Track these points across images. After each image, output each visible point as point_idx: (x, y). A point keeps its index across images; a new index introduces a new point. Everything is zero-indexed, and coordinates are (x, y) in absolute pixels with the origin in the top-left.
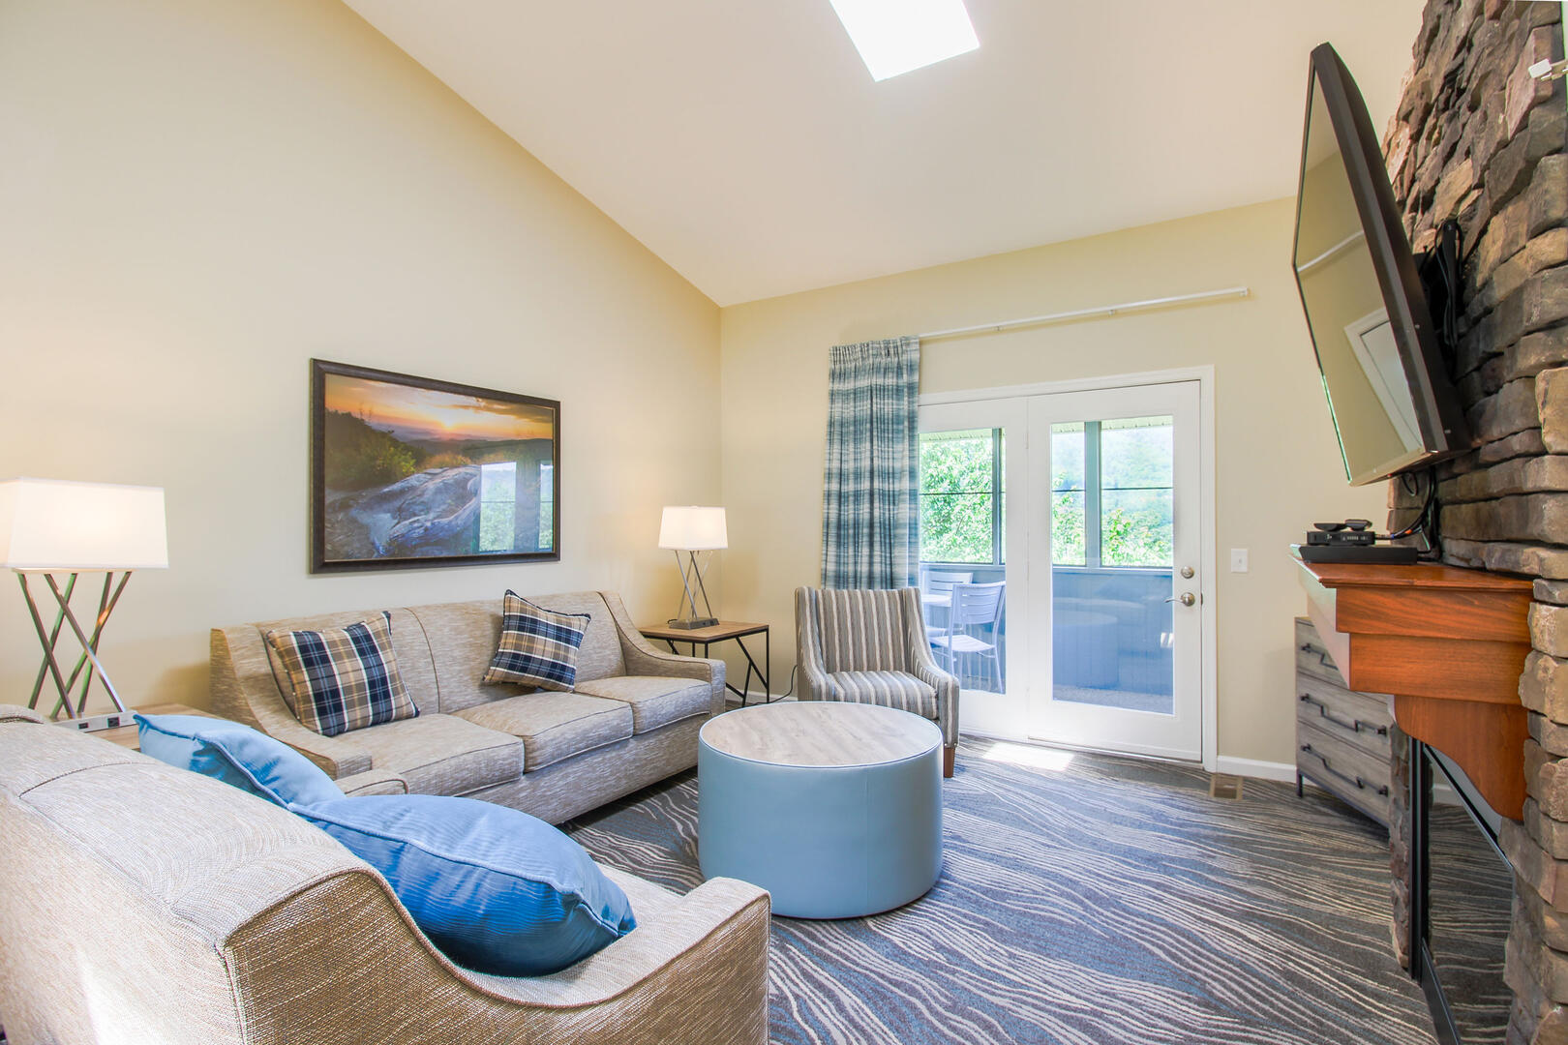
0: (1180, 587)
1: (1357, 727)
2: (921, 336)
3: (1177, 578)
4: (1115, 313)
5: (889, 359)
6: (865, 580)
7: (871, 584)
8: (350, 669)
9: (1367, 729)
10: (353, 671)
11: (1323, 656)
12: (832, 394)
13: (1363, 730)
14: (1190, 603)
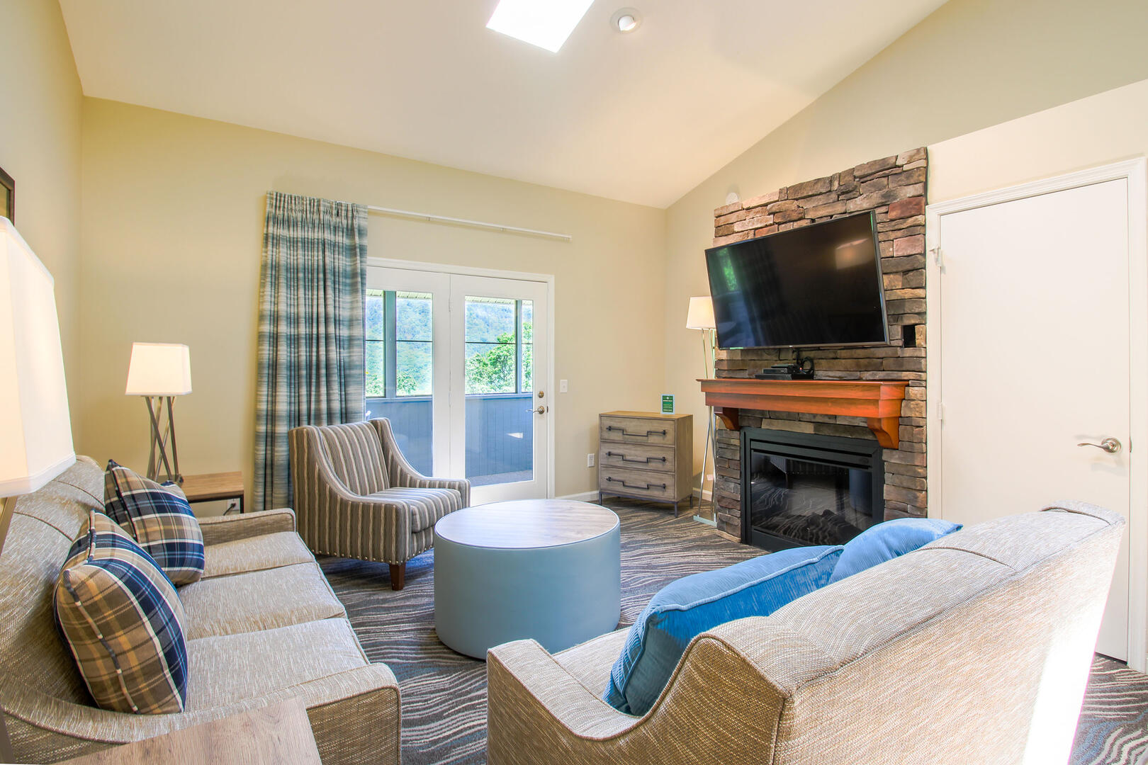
0: (537, 403)
1: (648, 461)
2: (369, 207)
3: (535, 397)
4: (504, 231)
5: (338, 220)
6: (325, 416)
7: (330, 421)
8: (127, 646)
9: (652, 460)
10: (134, 648)
11: (623, 430)
12: (266, 237)
13: (650, 462)
14: (541, 412)
